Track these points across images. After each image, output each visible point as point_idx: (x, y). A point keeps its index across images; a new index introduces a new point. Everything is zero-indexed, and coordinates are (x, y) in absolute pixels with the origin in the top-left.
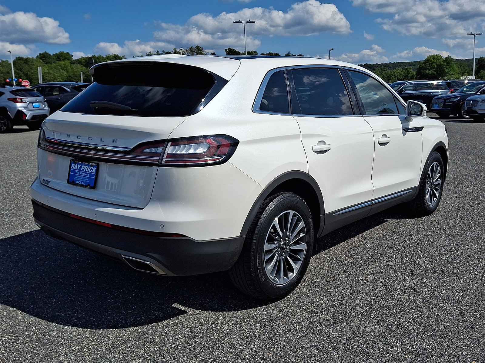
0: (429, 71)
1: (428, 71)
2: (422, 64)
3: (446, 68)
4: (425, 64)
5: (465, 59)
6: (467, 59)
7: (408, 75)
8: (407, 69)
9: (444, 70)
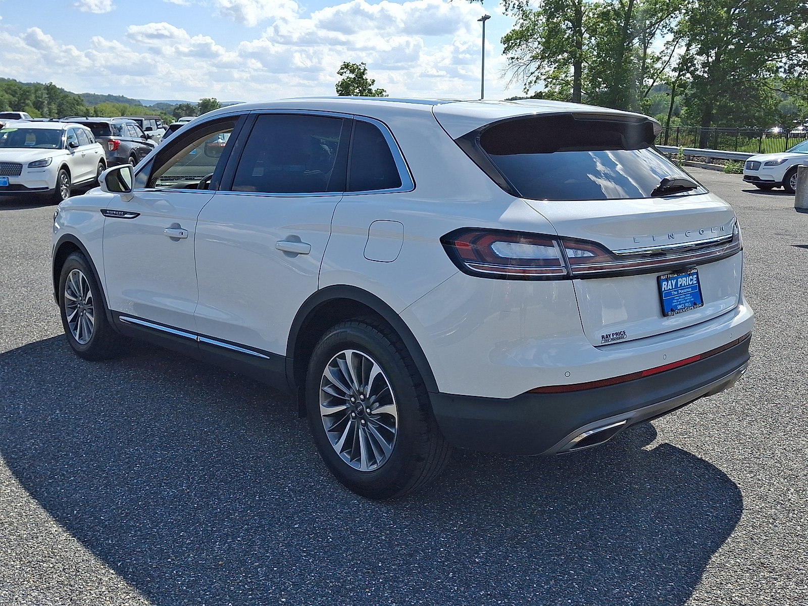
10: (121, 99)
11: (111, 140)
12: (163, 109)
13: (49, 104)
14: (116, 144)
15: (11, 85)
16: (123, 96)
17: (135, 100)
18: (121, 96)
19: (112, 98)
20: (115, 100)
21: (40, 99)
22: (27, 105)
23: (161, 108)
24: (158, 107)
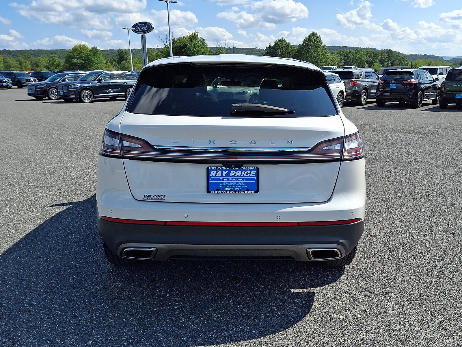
0: (77, 60)
1: (75, 60)
2: (70, 53)
3: (93, 58)
4: (73, 53)
5: (103, 50)
6: (104, 49)
7: (54, 62)
8: (52, 57)
9: (91, 60)
10: (431, 57)
11: (352, 81)
12: (456, 62)
13: (388, 61)
14: (355, 84)
15: (370, 51)
16: (433, 55)
17: (440, 57)
18: (432, 55)
19: (426, 56)
20: (428, 57)
21: (384, 58)
22: (376, 62)
23: (455, 61)
24: (453, 61)
